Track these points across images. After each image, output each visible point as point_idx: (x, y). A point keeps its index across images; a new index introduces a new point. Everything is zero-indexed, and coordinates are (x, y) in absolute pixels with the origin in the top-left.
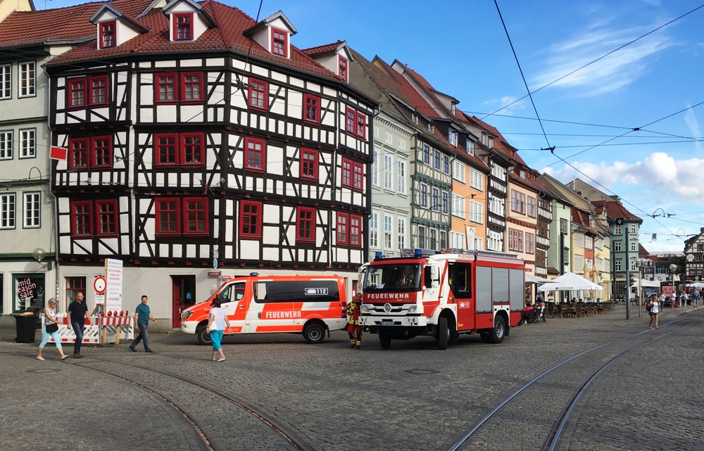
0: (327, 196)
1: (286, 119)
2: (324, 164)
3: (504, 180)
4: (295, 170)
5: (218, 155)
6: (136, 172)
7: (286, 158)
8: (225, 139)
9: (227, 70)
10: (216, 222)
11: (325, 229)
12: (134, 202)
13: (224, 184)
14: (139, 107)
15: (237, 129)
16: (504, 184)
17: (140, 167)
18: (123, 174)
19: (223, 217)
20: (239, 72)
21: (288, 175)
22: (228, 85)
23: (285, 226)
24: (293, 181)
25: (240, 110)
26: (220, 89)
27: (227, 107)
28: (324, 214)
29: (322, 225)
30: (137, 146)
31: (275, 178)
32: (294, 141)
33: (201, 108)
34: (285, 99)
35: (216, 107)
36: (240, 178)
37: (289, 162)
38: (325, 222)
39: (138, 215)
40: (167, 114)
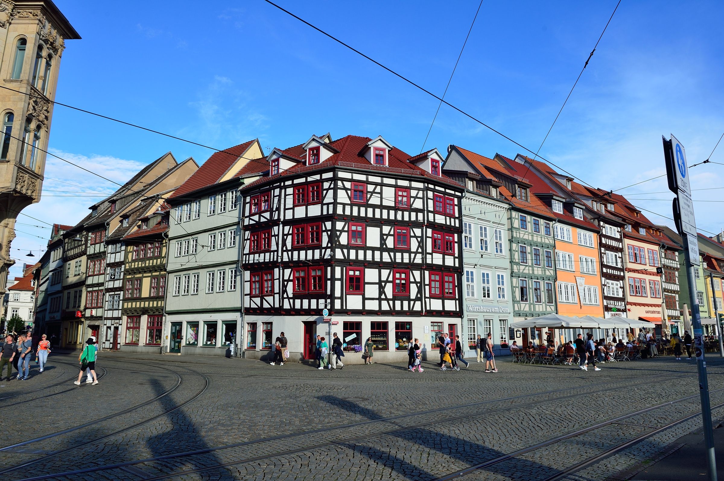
0: (418, 260)
1: (382, 207)
2: (415, 236)
3: (619, 237)
4: (390, 243)
5: (330, 237)
6: (283, 251)
7: (382, 235)
8: (334, 225)
9: (335, 179)
10: (329, 282)
11: (419, 285)
12: (281, 271)
13: (333, 256)
14: (285, 209)
15: (343, 218)
16: (620, 240)
17: (284, 249)
18: (276, 253)
19: (333, 279)
20: (343, 180)
21: (384, 247)
22: (335, 189)
23: (383, 284)
24: (389, 250)
25: (344, 205)
26: (331, 192)
27: (335, 203)
28: (417, 274)
29: (415, 282)
30: (284, 235)
31: (373, 249)
32: (388, 222)
33: (319, 206)
34: (381, 193)
35: (328, 204)
36: (345, 251)
37: (385, 237)
38: (418, 280)
39: (284, 281)
40: (300, 212)
